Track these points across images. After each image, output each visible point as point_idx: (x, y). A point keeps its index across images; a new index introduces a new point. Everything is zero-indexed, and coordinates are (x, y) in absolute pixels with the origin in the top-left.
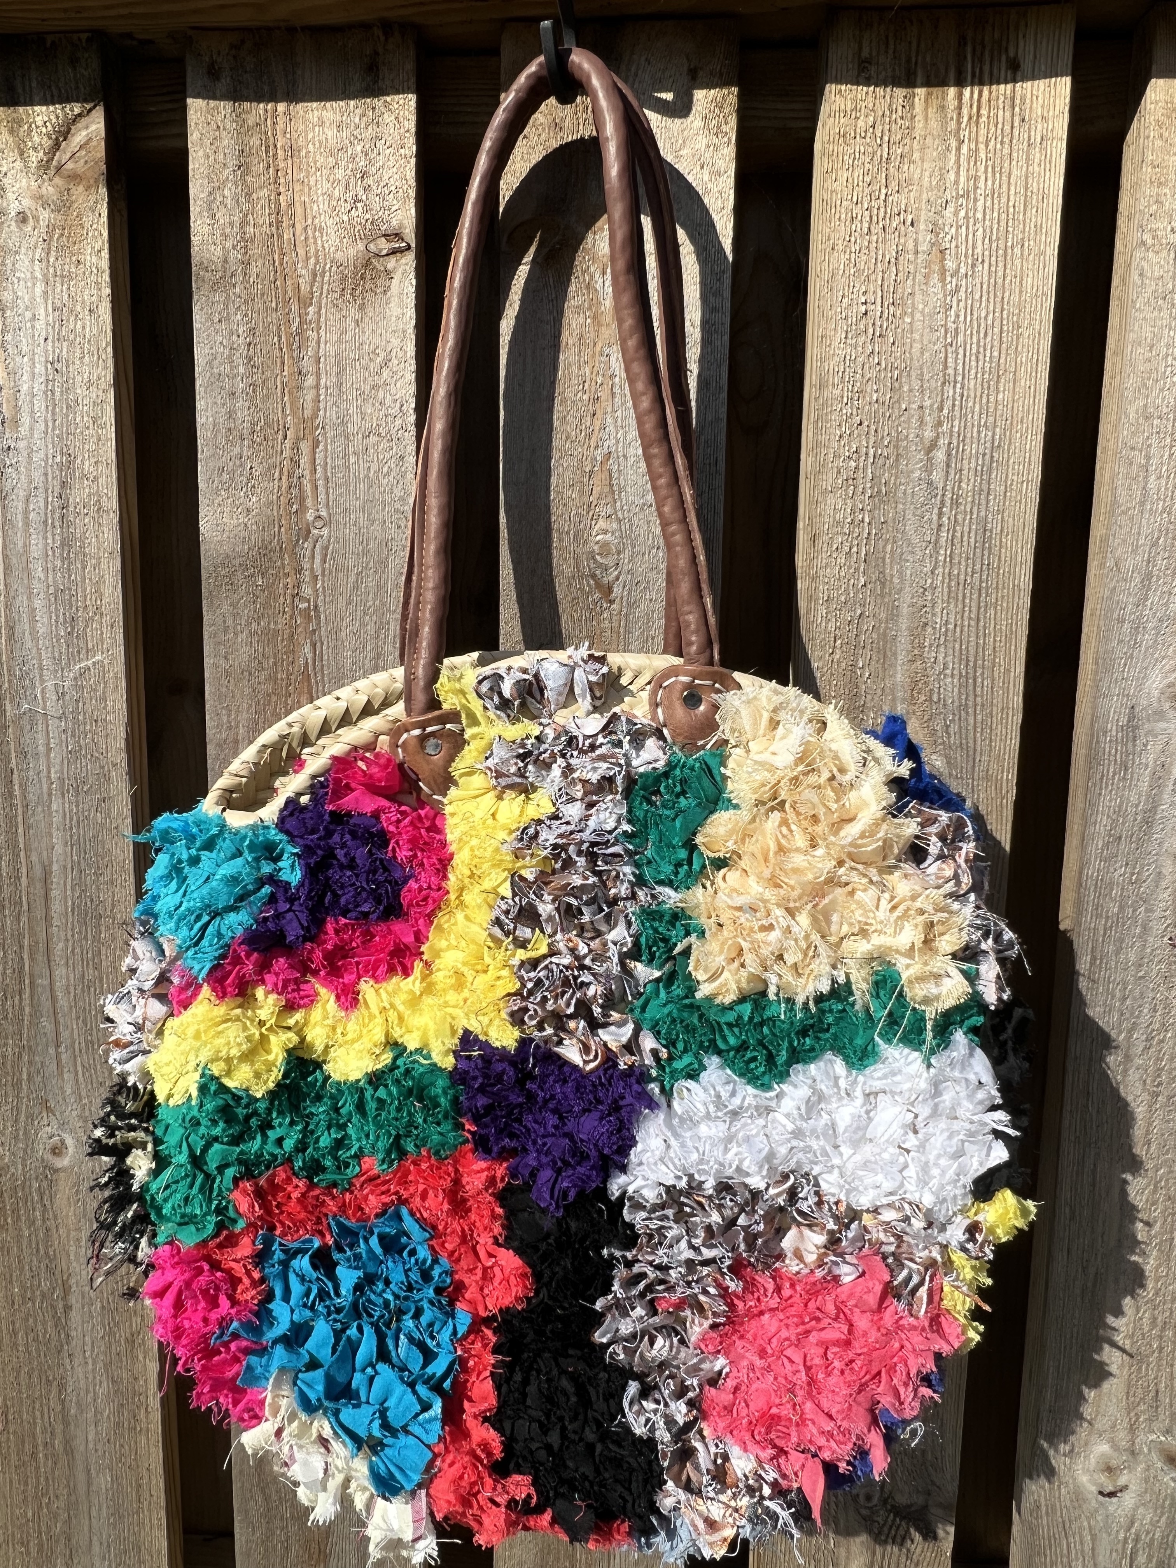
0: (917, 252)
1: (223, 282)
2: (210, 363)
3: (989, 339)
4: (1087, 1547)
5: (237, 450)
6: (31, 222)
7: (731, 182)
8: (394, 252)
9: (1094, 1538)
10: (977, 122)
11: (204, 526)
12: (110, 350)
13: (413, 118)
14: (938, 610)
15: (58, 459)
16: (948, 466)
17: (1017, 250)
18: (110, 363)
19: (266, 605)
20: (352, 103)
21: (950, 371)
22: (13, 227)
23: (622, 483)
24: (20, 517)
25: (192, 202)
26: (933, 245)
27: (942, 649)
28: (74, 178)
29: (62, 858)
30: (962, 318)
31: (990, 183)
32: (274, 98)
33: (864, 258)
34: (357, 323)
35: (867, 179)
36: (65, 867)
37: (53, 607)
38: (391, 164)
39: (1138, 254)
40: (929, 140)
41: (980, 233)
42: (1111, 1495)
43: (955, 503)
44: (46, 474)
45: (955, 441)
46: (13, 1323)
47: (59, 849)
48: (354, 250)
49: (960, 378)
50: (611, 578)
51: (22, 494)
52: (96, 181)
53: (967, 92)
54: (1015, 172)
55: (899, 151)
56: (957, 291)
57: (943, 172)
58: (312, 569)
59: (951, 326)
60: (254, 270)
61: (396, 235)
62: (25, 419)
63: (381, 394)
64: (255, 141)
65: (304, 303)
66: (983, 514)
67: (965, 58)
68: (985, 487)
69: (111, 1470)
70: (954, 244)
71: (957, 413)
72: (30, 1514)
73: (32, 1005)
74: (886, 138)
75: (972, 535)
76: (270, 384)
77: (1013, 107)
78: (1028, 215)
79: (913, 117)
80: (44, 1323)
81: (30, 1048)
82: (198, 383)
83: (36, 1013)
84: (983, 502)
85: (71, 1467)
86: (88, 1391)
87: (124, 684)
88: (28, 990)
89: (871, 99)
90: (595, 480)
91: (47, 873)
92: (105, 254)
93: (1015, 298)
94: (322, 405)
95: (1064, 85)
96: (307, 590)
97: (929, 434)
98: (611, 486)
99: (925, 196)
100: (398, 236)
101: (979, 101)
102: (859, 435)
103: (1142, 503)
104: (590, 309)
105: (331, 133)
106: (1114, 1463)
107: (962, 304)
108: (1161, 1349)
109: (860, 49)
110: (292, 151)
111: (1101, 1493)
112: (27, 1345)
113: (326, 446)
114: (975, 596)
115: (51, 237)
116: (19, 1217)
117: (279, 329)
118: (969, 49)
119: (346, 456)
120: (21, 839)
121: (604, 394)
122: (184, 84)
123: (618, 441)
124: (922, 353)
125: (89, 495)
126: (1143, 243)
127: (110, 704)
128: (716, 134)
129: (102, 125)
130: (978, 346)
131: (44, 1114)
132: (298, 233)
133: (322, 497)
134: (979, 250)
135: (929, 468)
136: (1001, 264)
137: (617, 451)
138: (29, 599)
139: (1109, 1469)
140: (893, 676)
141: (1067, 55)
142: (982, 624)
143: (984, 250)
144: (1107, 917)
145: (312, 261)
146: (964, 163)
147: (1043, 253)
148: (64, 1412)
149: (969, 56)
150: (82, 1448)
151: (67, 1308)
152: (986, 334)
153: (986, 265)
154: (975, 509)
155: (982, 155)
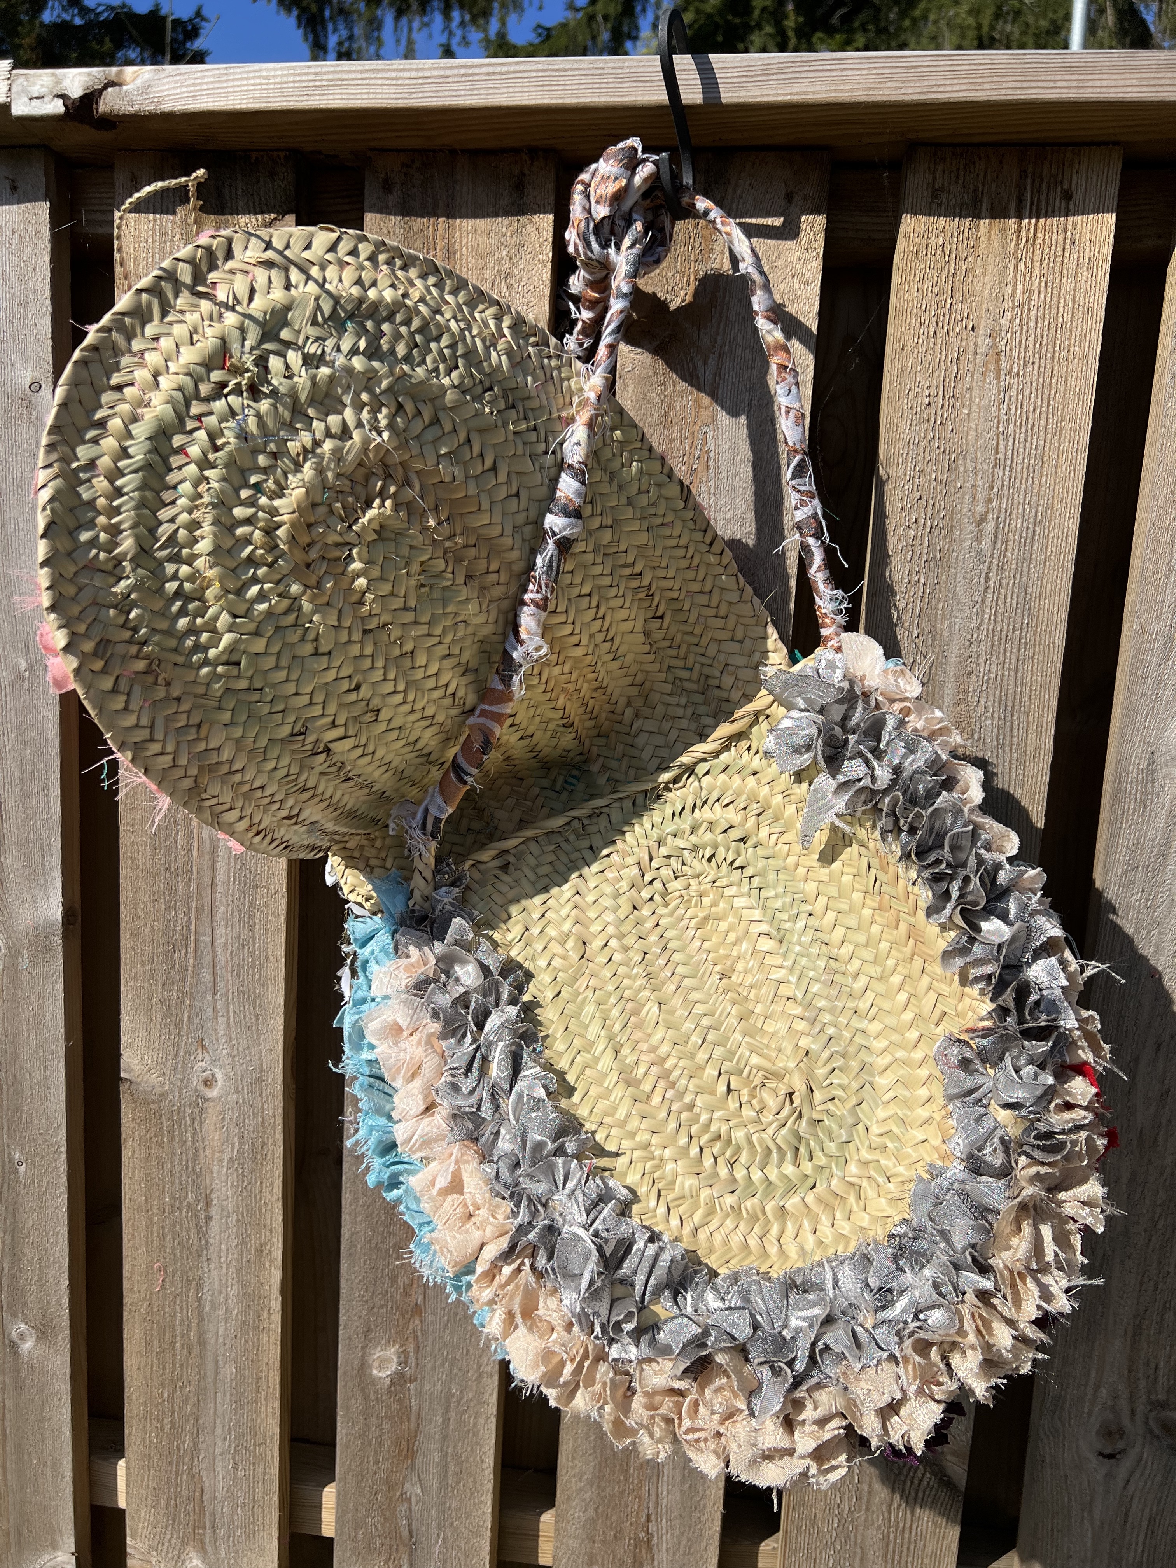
0: (976, 354)
3: (1036, 429)
7: (817, 290)
10: (1034, 243)
13: (551, 229)
14: (982, 661)
16: (996, 537)
17: (1064, 354)
21: (1001, 456)
26: (990, 347)
27: (984, 695)
30: (1013, 411)
31: (1042, 296)
33: (929, 357)
35: (936, 291)
38: (530, 267)
40: (991, 258)
41: (1031, 339)
42: (1111, 1456)
45: (1002, 516)
49: (1009, 463)
53: (1025, 222)
54: (1065, 287)
55: (964, 267)
56: (1010, 387)
57: (1002, 285)
59: (1003, 417)
66: (1024, 579)
67: (1025, 189)
68: (1027, 556)
69: (236, 1363)
70: (1009, 347)
71: (1005, 492)
72: (166, 1396)
73: (195, 958)
74: (954, 255)
75: (1015, 597)
77: (1065, 231)
78: (1074, 325)
79: (978, 238)
80: (188, 1231)
81: (192, 994)
83: (198, 966)
84: (1025, 570)
85: (202, 1355)
86: (221, 1292)
88: (192, 944)
93: (1060, 395)
95: (1109, 220)
97: (979, 509)
99: (985, 306)
101: (1036, 228)
102: (919, 508)
104: (692, 393)
105: (483, 240)
106: (1114, 1428)
107: (1013, 399)
109: (934, 179)
110: (449, 253)
111: (1101, 1454)
112: (173, 1248)
114: (1015, 650)
116: (173, 1138)
118: (1029, 181)
121: (700, 467)
124: (977, 440)
130: (1026, 436)
131: (200, 1051)
134: (1030, 353)
135: (978, 539)
136: (1049, 366)
139: (1110, 1434)
141: (1113, 191)
142: (1020, 674)
143: (1034, 353)
146: (1020, 278)
147: (1086, 357)
148: (200, 1307)
149: (1029, 187)
150: (213, 1341)
151: (209, 1218)
152: (1033, 425)
153: (1036, 366)
154: (1018, 576)
155: (1037, 271)
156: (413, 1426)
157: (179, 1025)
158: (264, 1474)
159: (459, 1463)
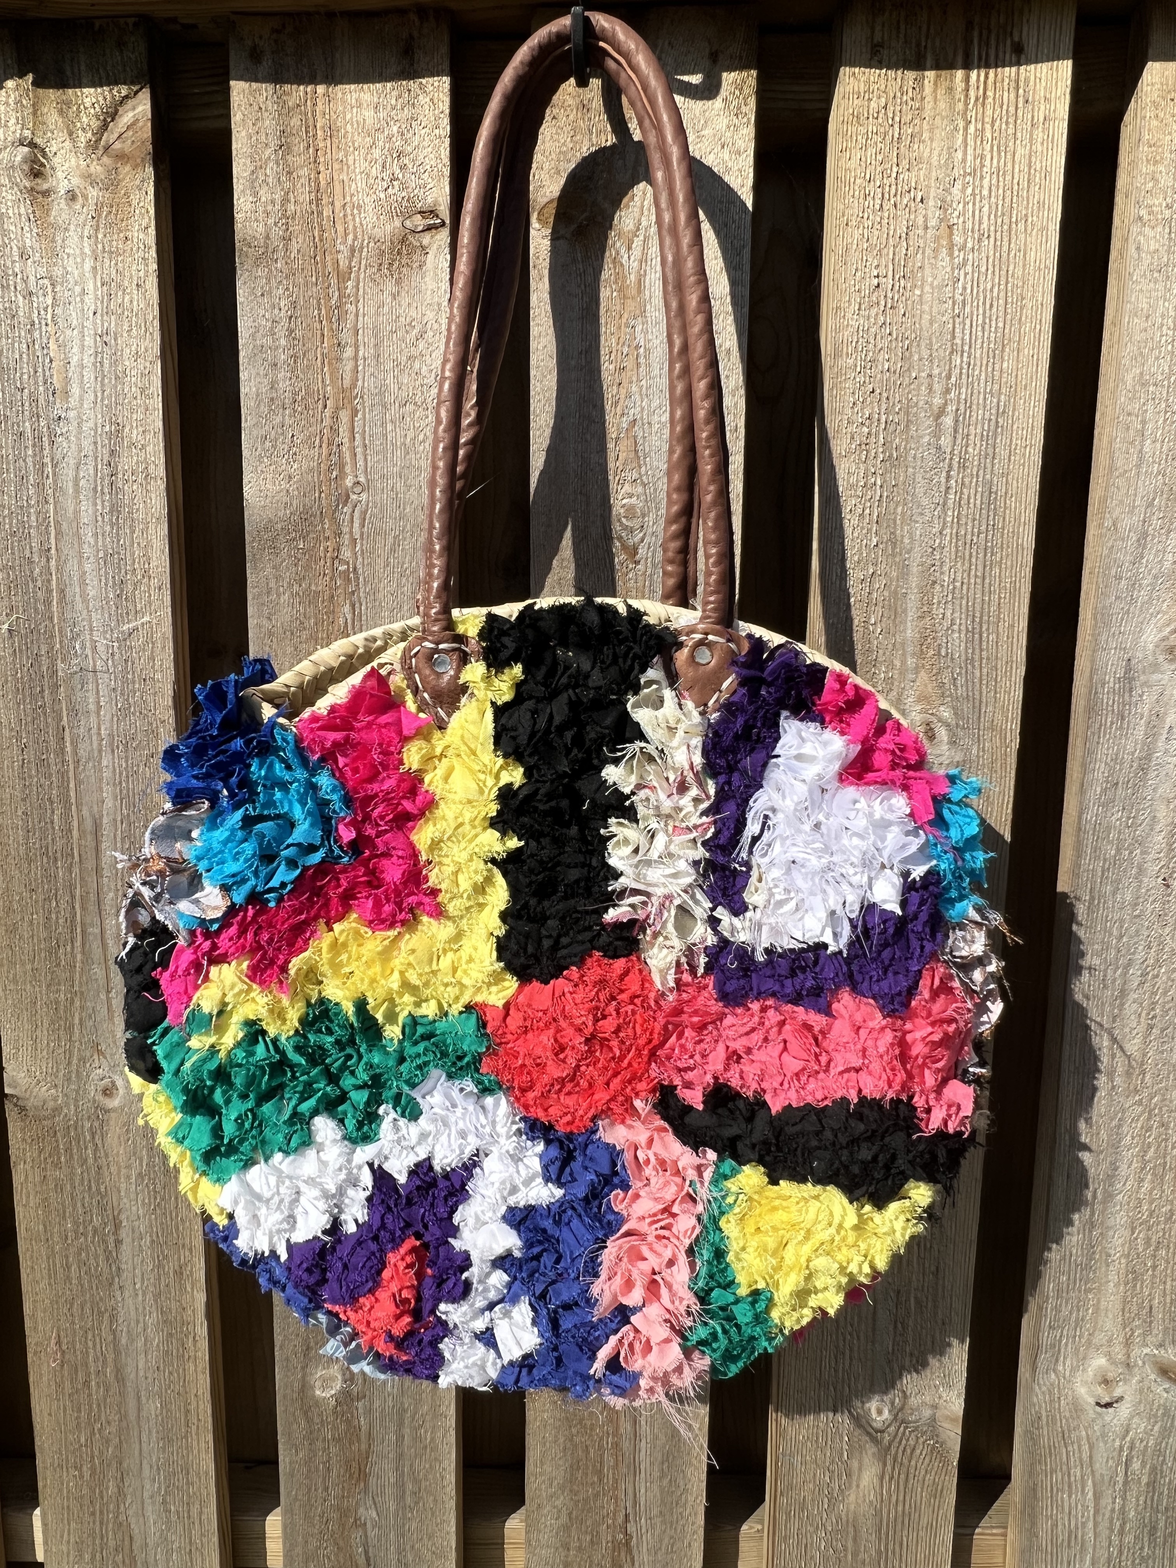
0: (926, 228)
1: (266, 256)
2: (253, 336)
3: (994, 310)
4: (1085, 1456)
5: (278, 419)
6: (80, 200)
7: (751, 160)
8: (429, 228)
9: (1091, 1448)
10: (983, 104)
11: (249, 490)
12: (157, 323)
13: (447, 100)
14: (946, 568)
15: (107, 429)
16: (956, 431)
17: (1021, 226)
18: (157, 335)
19: (307, 568)
20: (389, 85)
21: (958, 341)
22: (63, 205)
23: (647, 449)
24: (70, 484)
25: (235, 180)
26: (941, 220)
27: (950, 606)
28: (121, 157)
29: (112, 811)
30: (968, 291)
31: (995, 161)
32: (313, 80)
33: (876, 233)
34: (393, 297)
35: (880, 158)
36: (115, 820)
37: (102, 572)
38: (426, 144)
39: (1135, 229)
40: (938, 120)
41: (986, 209)
42: (1108, 1405)
43: (963, 466)
44: (95, 443)
45: (962, 407)
46: (67, 1257)
47: (109, 803)
48: (391, 227)
49: (966, 348)
50: (636, 539)
51: (72, 462)
52: (143, 160)
53: (974, 74)
54: (1020, 151)
55: (909, 131)
56: (964, 264)
57: (951, 150)
58: (351, 533)
59: (959, 298)
60: (294, 246)
61: (431, 211)
62: (75, 390)
63: (417, 365)
64: (295, 121)
65: (343, 277)
66: (988, 477)
67: (972, 41)
68: (990, 451)
69: (160, 1397)
70: (961, 220)
71: (964, 381)
72: (83, 1440)
73: (83, 953)
74: (897, 119)
75: (979, 497)
76: (311, 356)
77: (1017, 88)
78: (1031, 192)
79: (923, 99)
80: (96, 1257)
81: (82, 993)
82: (242, 354)
83: (88, 961)
84: (989, 466)
85: (122, 1392)
86: (138, 1322)
87: (171, 644)
88: (79, 938)
89: (882, 81)
90: (621, 446)
91: (97, 826)
92: (152, 231)
93: (1018, 270)
94: (360, 376)
95: (1064, 69)
96: (346, 554)
97: (937, 401)
98: (636, 451)
99: (934, 174)
100: (433, 213)
101: (985, 83)
102: (872, 402)
103: (1138, 466)
104: (616, 282)
105: (369, 114)
106: (1110, 1375)
107: (969, 277)
108: (1154, 1267)
109: (873, 32)
110: (331, 131)
111: (1098, 1404)
112: (80, 1278)
113: (364, 415)
114: (981, 556)
115: (100, 215)
116: (71, 1156)
117: (319, 303)
118: (976, 34)
119: (383, 424)
120: (72, 794)
121: (629, 364)
122: (228, 67)
123: (643, 409)
124: (931, 324)
125: (137, 463)
126: (1140, 218)
127: (158, 663)
128: (737, 115)
129: (148, 106)
130: (984, 318)
131: (96, 1057)
132: (337, 210)
133: (361, 463)
134: (985, 226)
135: (937, 434)
136: (1005, 239)
137: (642, 418)
138: (80, 563)
139: (1106, 1382)
140: (905, 631)
141: (1068, 41)
142: (987, 581)
143: (989, 226)
144: (1105, 860)
145: (350, 237)
146: (971, 142)
147: (1046, 228)
148: (115, 1341)
149: (976, 42)
150: (133, 1376)
151: (118, 1242)
152: (991, 306)
153: (992, 240)
154: (981, 473)
155: (988, 134)
156: (364, 1447)
157: (70, 1029)
158: (201, 1513)
159: (416, 1481)
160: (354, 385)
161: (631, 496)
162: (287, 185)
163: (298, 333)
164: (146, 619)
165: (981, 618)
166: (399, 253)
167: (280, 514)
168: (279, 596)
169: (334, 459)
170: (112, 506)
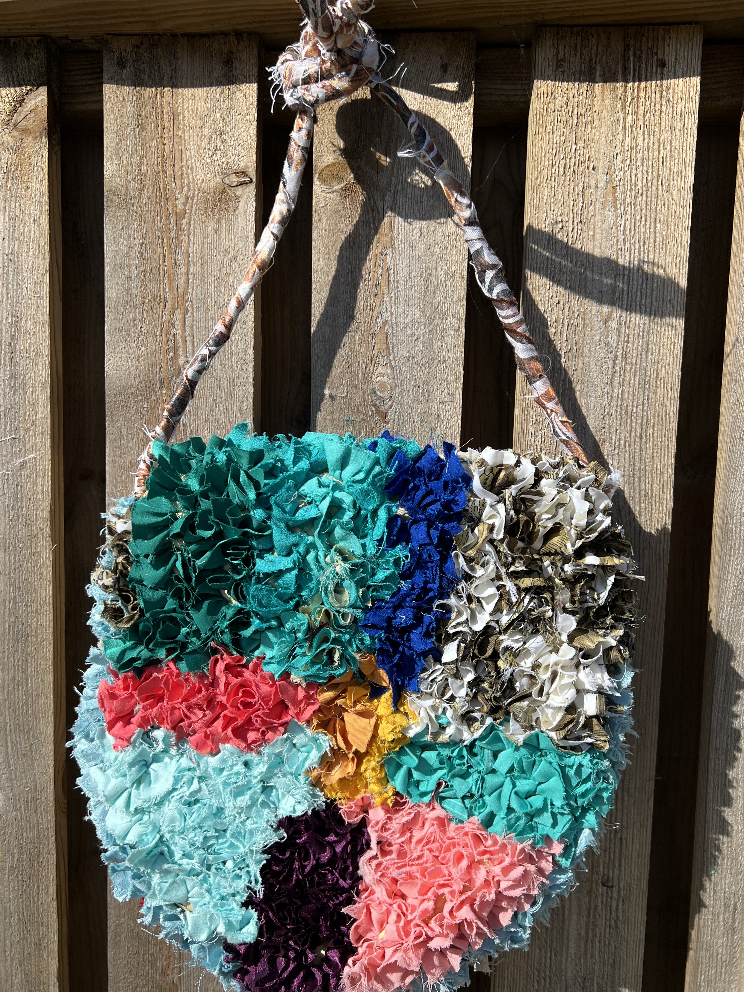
0: (597, 188)
1: (125, 202)
2: (115, 258)
3: (647, 246)
5: (132, 315)
8: (241, 184)
10: (637, 101)
11: (109, 366)
12: (47, 247)
13: (255, 96)
14: (613, 430)
15: (10, 320)
16: (619, 332)
17: (665, 187)
18: (47, 255)
19: (150, 421)
23: (395, 342)
25: (105, 149)
26: (608, 183)
28: (25, 131)
30: (628, 232)
31: (646, 142)
32: (162, 85)
33: (561, 191)
34: (215, 231)
35: (563, 139)
36: (4, 600)
38: (240, 125)
40: (605, 114)
41: (639, 175)
45: (624, 315)
48: (214, 183)
49: (627, 273)
50: (386, 406)
52: (41, 133)
53: (630, 85)
54: (663, 134)
55: (584, 121)
56: (625, 214)
57: (615, 134)
59: (621, 237)
60: (146, 195)
61: (243, 172)
63: (231, 279)
64: (149, 109)
65: (180, 217)
66: (644, 364)
67: (629, 59)
68: (645, 346)
70: (622, 182)
71: (625, 296)
74: (575, 112)
75: (637, 379)
76: (156, 271)
77: (662, 91)
78: (672, 164)
79: (594, 98)
82: (107, 269)
84: (644, 357)
87: (50, 474)
90: (377, 339)
92: (46, 183)
93: (663, 218)
94: (190, 286)
95: (695, 82)
97: (606, 310)
98: (387, 344)
99: (602, 151)
101: (638, 90)
102: (557, 310)
104: (374, 223)
105: (200, 104)
107: (628, 223)
109: (558, 52)
110: (174, 116)
113: (193, 313)
114: (639, 421)
115: (9, 171)
117: (162, 234)
118: (631, 53)
119: (206, 320)
121: (383, 281)
122: (102, 68)
123: (392, 314)
125: (30, 345)
127: (40, 487)
128: (460, 108)
129: (46, 97)
130: (639, 251)
132: (176, 171)
133: (189, 348)
134: (639, 186)
135: (606, 334)
136: (654, 196)
137: (391, 320)
141: (697, 58)
142: (644, 440)
143: (642, 187)
145: (186, 189)
146: (628, 128)
147: (683, 189)
149: (631, 58)
152: (645, 243)
153: (644, 197)
154: (639, 362)
155: (641, 123)
160: (185, 293)
161: (383, 375)
162: (142, 153)
163: (147, 256)
164: (32, 456)
165: (640, 466)
166: (219, 201)
167: (131, 382)
168: (128, 440)
169: (171, 344)
170: (11, 374)
